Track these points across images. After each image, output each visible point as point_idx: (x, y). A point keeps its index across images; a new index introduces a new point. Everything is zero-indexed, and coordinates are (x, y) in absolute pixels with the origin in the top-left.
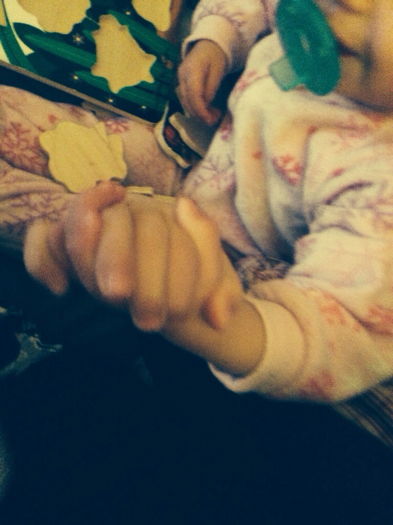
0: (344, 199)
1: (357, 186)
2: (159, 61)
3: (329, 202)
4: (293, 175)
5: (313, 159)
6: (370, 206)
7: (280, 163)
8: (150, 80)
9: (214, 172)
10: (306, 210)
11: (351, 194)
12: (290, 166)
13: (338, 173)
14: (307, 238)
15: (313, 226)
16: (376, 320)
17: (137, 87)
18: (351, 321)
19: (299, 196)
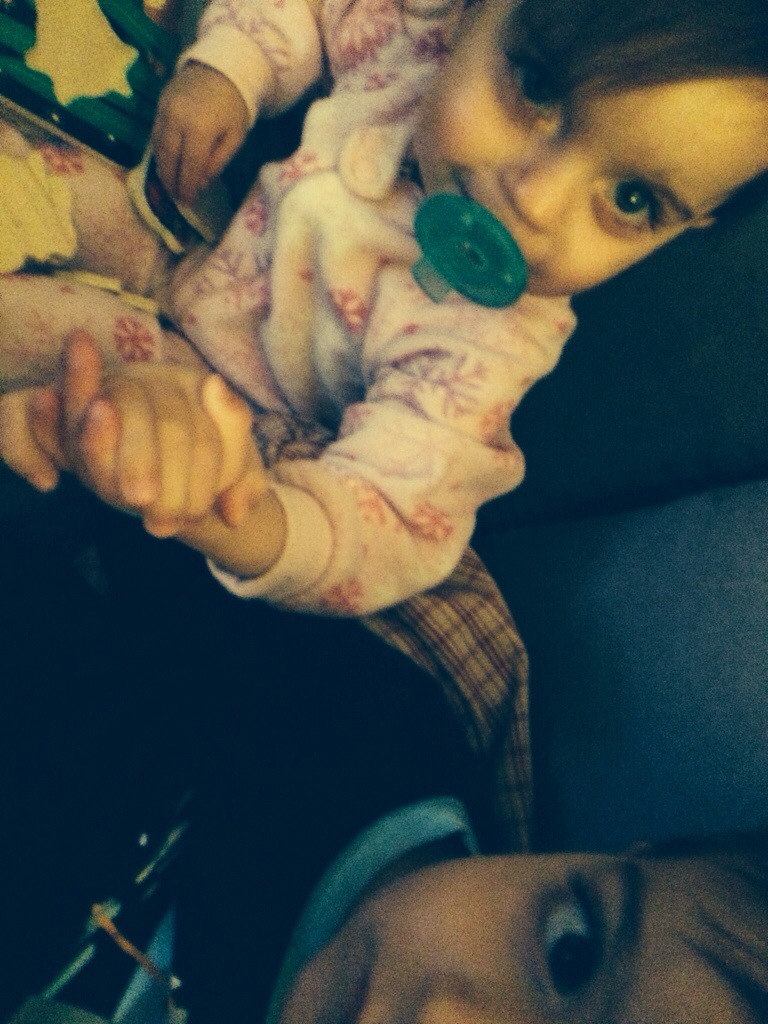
0: (414, 367)
1: (433, 354)
2: (142, 59)
3: (396, 365)
4: (355, 319)
5: (382, 304)
6: (442, 382)
7: (338, 300)
8: (126, 91)
9: (231, 279)
10: (365, 368)
11: (425, 361)
12: (352, 306)
13: (411, 330)
14: (361, 407)
15: (372, 392)
16: (423, 520)
17: (102, 100)
18: (391, 518)
19: (359, 348)
